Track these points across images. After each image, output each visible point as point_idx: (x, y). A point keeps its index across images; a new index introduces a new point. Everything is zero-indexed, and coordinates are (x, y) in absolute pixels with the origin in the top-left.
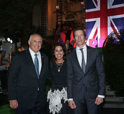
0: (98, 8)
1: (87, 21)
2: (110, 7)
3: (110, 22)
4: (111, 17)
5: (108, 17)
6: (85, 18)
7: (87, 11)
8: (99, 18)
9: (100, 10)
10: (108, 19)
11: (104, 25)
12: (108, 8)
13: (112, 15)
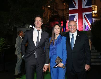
0: (77, 8)
1: (70, 15)
2: (84, 7)
3: (84, 16)
4: (84, 13)
5: (83, 13)
6: (69, 14)
7: (70, 9)
8: (78, 14)
9: (78, 9)
10: (83, 14)
11: (80, 18)
12: (83, 8)
13: (85, 12)
